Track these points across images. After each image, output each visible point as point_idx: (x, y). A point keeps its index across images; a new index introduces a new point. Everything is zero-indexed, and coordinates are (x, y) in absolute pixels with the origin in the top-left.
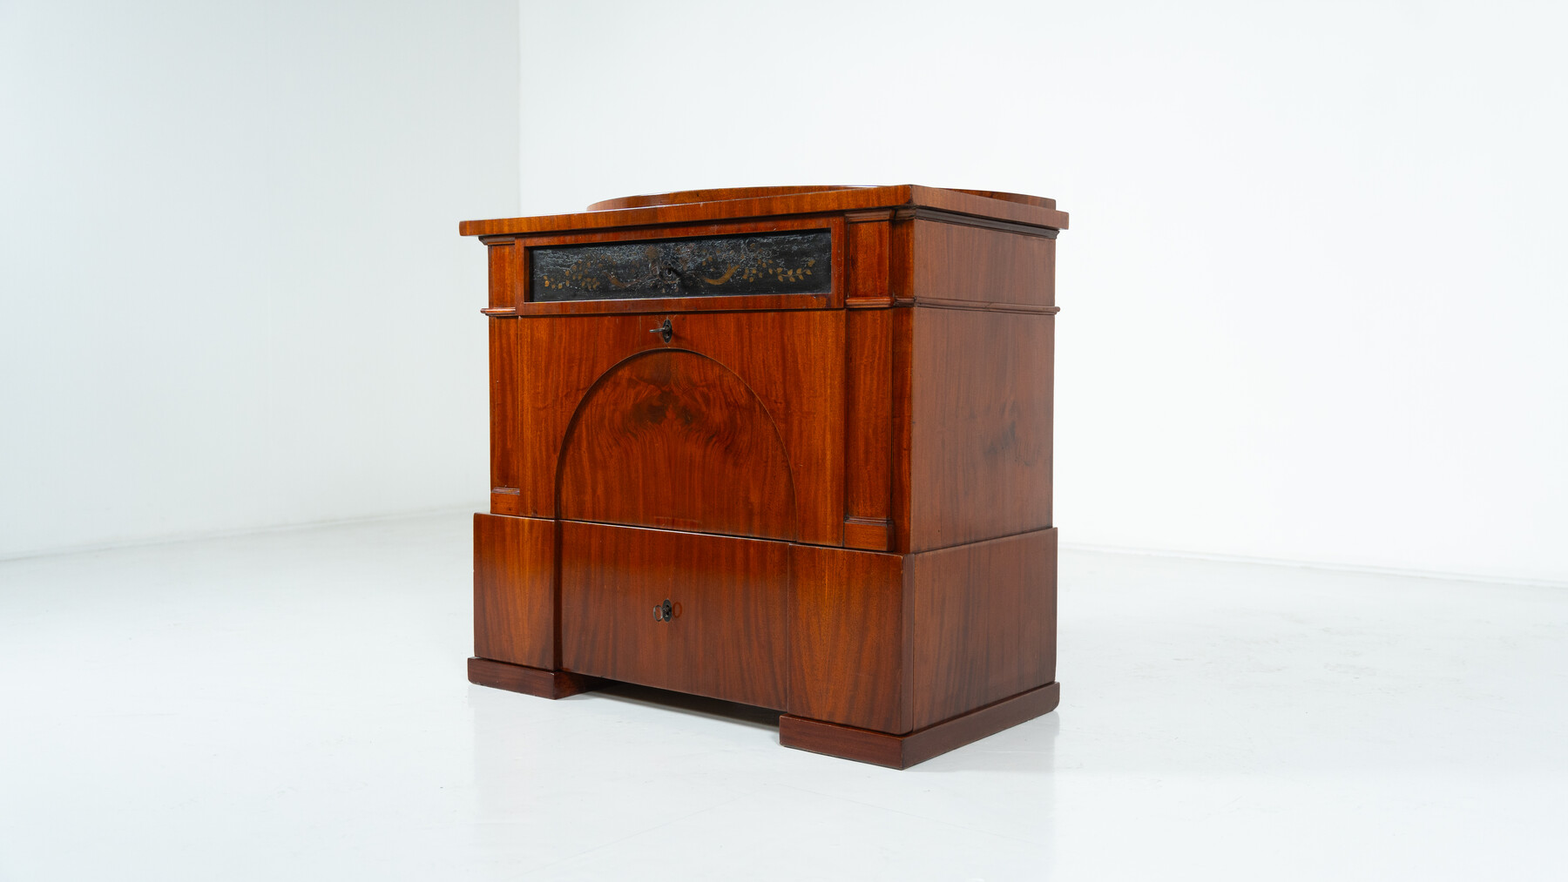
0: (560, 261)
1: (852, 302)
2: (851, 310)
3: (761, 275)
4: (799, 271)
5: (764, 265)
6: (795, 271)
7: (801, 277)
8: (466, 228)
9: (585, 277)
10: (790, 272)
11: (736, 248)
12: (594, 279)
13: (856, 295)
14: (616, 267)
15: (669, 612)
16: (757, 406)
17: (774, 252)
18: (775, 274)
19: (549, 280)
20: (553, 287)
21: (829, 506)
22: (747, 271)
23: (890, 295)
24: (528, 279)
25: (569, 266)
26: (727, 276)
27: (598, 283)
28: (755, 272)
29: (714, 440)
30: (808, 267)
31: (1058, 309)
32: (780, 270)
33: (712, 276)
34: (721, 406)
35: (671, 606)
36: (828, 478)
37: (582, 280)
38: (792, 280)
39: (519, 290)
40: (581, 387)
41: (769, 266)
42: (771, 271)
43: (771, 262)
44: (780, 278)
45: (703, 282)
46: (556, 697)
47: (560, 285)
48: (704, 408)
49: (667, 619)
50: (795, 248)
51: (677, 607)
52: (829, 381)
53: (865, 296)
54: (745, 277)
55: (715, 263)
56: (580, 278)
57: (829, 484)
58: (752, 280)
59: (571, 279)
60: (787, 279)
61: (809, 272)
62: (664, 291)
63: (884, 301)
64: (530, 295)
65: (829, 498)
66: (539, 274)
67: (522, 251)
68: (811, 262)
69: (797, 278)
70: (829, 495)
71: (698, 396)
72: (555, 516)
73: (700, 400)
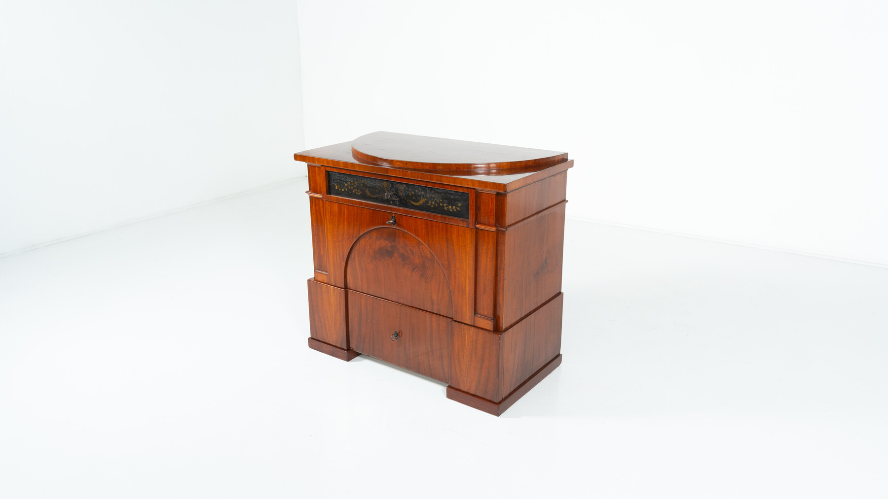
0: (342, 179)
1: (478, 226)
2: (477, 229)
3: (436, 205)
4: (454, 207)
5: (438, 201)
6: (452, 207)
7: (455, 210)
8: (298, 157)
9: (354, 188)
10: (450, 207)
11: (426, 192)
12: (359, 190)
13: (479, 223)
14: (369, 187)
15: (397, 335)
16: (435, 261)
17: (443, 196)
18: (443, 207)
19: (337, 186)
20: (340, 189)
21: (467, 308)
22: (430, 202)
23: (496, 226)
24: (327, 184)
25: (347, 182)
26: (421, 202)
27: (361, 193)
28: (433, 203)
29: (416, 270)
30: (458, 206)
31: (567, 201)
32: (445, 205)
33: (414, 201)
34: (419, 257)
35: (398, 333)
36: (467, 297)
37: (353, 189)
38: (451, 210)
39: (324, 189)
40: (355, 236)
41: (440, 202)
42: (441, 205)
43: (441, 200)
44: (446, 208)
45: (410, 203)
46: (348, 360)
47: (343, 190)
48: (411, 256)
49: (397, 339)
50: (452, 197)
51: (401, 333)
52: (468, 257)
53: (484, 224)
54: (429, 204)
55: (415, 195)
56: (352, 188)
57: (468, 299)
58: (432, 206)
59: (348, 188)
60: (448, 209)
61: (459, 209)
62: (392, 203)
63: (494, 229)
64: (329, 192)
65: (467, 305)
66: (332, 183)
67: (324, 172)
68: (460, 205)
69: (453, 210)
70: (467, 304)
71: (408, 250)
72: (345, 286)
73: (409, 252)
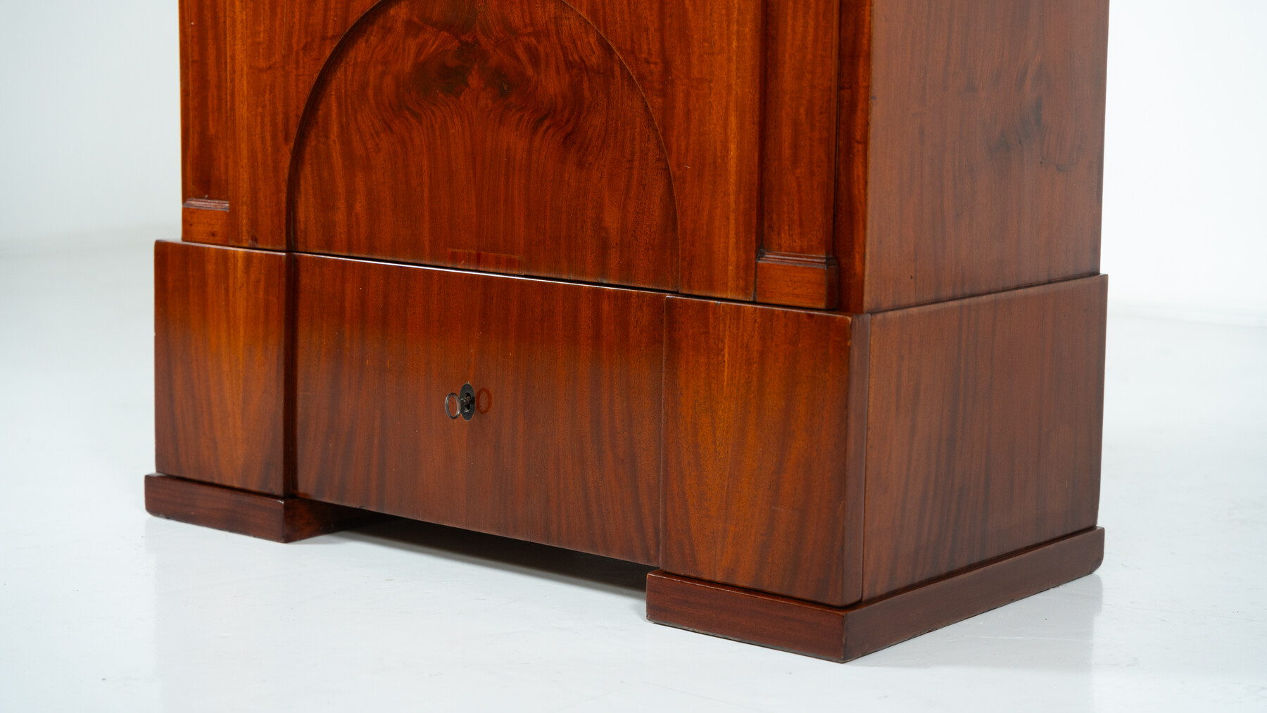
15: (470, 404)
16: (617, 68)
21: (732, 233)
29: (546, 123)
34: (557, 67)
35: (474, 394)
36: (732, 188)
40: (330, 35)
46: (288, 539)
48: (530, 71)
49: (467, 416)
51: (484, 397)
52: (735, 27)
57: (732, 198)
65: (732, 221)
70: (732, 217)
71: (520, 52)
72: (287, 247)
73: (523, 57)
